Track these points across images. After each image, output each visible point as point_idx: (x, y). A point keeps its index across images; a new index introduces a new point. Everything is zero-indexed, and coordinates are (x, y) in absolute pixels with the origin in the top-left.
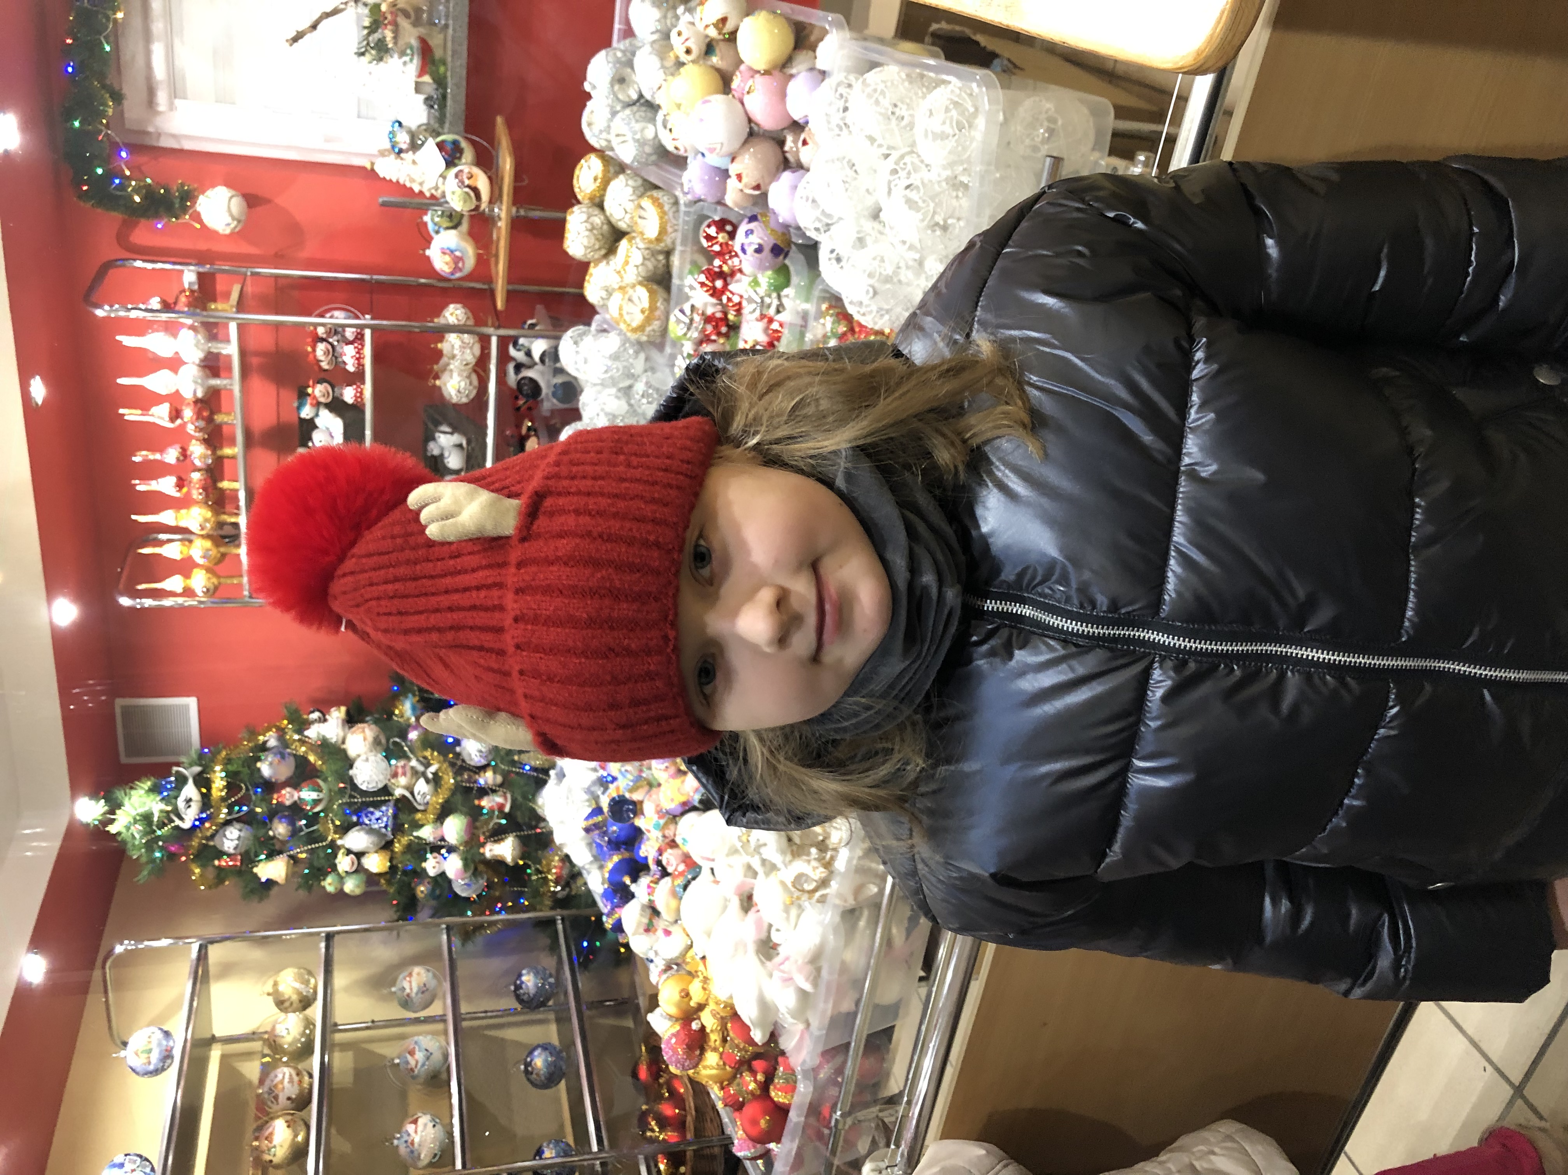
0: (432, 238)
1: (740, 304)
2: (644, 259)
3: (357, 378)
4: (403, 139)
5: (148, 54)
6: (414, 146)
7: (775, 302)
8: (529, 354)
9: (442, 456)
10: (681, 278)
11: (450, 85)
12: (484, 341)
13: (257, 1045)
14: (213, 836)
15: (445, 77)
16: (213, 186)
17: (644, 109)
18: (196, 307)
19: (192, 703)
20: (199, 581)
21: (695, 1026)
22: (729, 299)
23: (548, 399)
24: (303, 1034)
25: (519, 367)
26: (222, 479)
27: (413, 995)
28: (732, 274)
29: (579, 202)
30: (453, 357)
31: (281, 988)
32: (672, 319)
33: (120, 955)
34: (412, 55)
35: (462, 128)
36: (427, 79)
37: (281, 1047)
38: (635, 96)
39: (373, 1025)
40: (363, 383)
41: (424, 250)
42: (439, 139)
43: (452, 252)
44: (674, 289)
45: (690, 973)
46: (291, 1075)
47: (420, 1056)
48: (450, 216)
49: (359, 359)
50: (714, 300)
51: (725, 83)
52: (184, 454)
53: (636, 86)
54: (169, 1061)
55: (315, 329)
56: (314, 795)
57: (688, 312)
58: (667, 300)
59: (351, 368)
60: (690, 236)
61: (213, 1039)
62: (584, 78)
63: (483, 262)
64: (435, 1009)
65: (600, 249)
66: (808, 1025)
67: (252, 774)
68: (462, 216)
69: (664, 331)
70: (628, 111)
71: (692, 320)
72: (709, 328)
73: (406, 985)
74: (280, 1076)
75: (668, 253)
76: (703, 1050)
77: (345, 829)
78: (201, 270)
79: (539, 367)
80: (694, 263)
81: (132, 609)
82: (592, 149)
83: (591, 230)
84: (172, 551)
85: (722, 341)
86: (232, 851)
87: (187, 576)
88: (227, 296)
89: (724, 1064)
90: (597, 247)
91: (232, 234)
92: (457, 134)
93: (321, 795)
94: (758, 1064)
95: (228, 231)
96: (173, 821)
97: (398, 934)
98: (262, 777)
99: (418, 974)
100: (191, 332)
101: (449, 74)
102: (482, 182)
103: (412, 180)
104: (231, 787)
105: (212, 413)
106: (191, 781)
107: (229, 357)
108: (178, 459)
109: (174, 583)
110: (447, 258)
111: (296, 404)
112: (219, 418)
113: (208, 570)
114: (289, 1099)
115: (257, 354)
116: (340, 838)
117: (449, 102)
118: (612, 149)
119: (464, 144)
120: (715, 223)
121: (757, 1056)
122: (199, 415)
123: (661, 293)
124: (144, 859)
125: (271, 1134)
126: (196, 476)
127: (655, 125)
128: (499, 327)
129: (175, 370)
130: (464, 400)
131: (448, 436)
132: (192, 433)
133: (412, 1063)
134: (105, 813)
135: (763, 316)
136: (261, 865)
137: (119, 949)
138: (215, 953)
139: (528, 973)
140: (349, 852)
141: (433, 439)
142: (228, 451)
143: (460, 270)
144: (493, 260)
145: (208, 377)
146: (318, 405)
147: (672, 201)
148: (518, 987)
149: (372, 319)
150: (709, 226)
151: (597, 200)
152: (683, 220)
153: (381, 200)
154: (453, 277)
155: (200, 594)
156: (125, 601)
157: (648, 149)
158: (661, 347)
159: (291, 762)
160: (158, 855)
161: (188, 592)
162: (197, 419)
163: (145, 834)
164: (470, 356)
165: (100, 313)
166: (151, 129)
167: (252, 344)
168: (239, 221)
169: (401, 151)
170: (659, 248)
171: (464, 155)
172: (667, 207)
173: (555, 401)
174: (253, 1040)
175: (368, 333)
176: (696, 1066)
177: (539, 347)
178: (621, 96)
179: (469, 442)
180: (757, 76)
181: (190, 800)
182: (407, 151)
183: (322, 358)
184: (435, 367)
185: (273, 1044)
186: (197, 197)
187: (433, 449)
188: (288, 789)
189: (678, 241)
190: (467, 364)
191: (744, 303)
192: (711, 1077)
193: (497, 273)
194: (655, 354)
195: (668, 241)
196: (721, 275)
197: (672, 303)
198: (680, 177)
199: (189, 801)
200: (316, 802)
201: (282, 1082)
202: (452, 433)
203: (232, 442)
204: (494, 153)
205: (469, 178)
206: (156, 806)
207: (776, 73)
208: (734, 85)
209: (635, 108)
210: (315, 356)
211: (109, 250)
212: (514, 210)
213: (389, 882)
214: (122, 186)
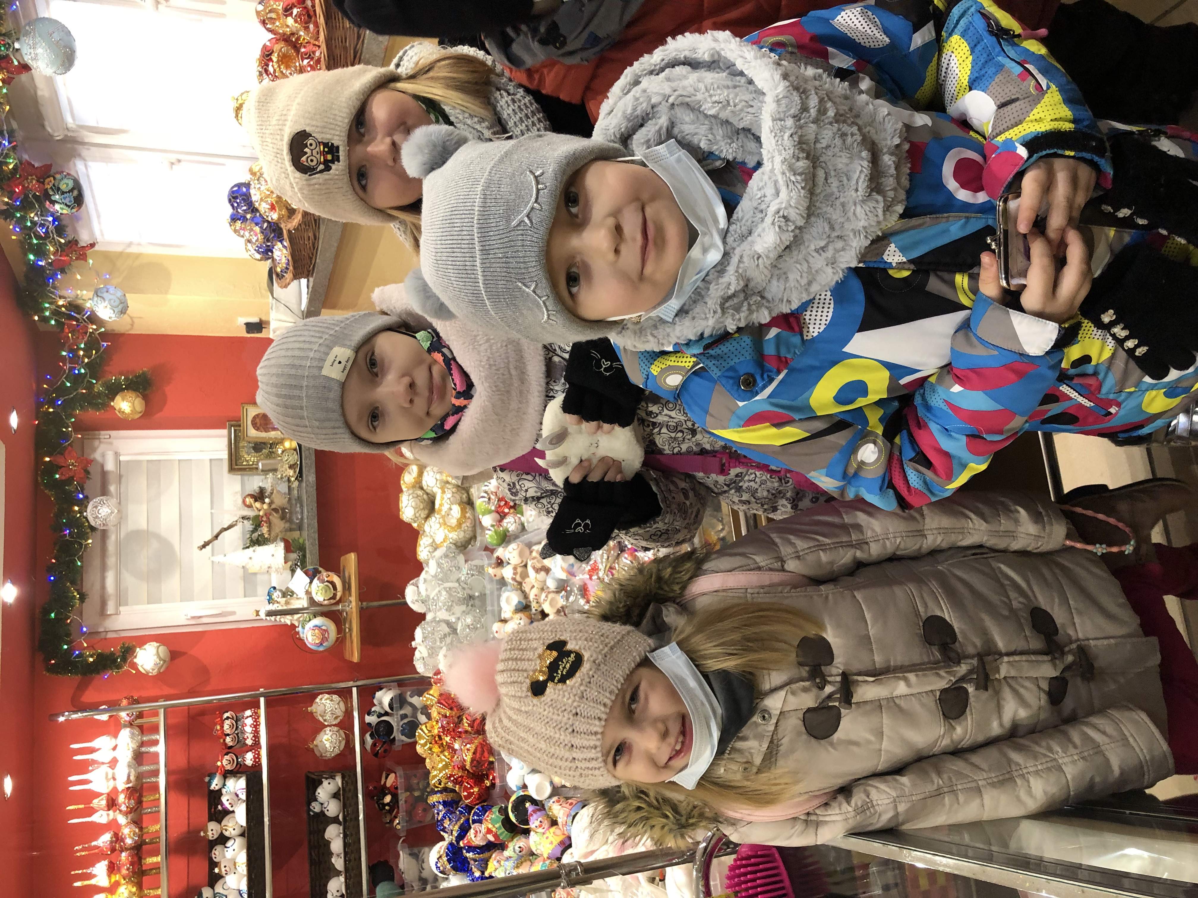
3: (255, 744)
4: (277, 595)
9: (322, 810)
16: (146, 644)
26: (145, 857)
29: (404, 491)
30: (325, 715)
40: (260, 747)
43: (319, 627)
59: (249, 740)
65: (423, 515)
68: (323, 605)
91: (159, 673)
95: (155, 673)
100: (128, 730)
119: (320, 568)
122: (130, 797)
128: (357, 678)
130: (337, 752)
141: (315, 798)
143: (325, 644)
144: (348, 635)
145: (138, 766)
146: (225, 774)
151: (417, 484)
171: (322, 572)
173: (402, 738)
179: (343, 784)
186: (134, 652)
205: (327, 577)
210: (223, 731)
212: (361, 604)
214: (80, 655)
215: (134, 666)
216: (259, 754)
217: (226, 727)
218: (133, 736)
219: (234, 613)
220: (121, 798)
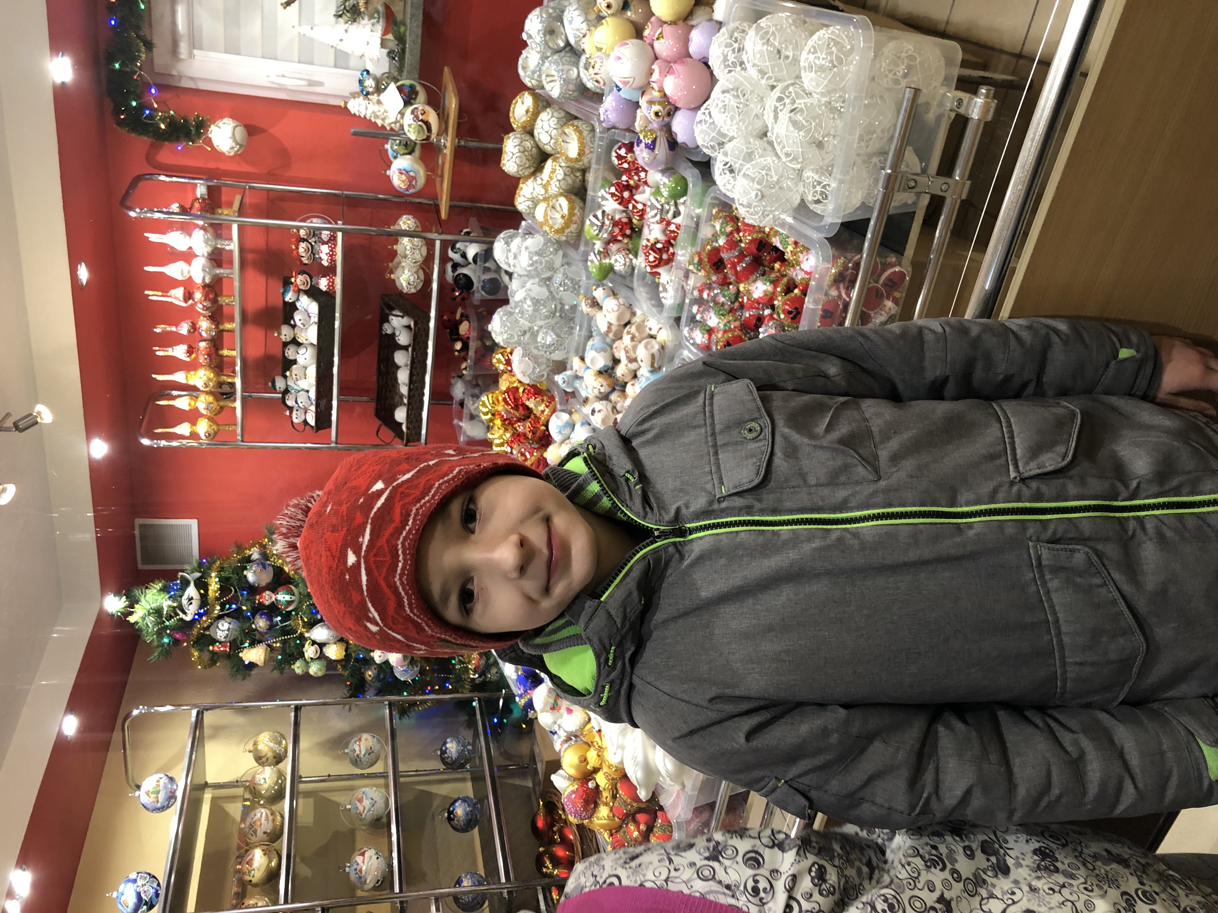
0: (391, 163)
1: (643, 210)
2: (565, 175)
3: (330, 271)
4: (370, 83)
5: (174, 13)
6: (379, 90)
7: (673, 209)
8: (464, 256)
9: (394, 334)
10: (595, 191)
11: (408, 41)
12: (430, 244)
13: (240, 791)
14: (208, 628)
15: (405, 35)
16: (222, 118)
17: (569, 54)
18: (207, 211)
19: (193, 524)
20: (203, 427)
21: (591, 785)
22: (634, 207)
23: (478, 291)
24: (277, 783)
25: (455, 266)
26: (222, 349)
27: (362, 756)
28: (637, 187)
29: (513, 130)
30: (405, 256)
31: (260, 747)
32: (588, 222)
33: (137, 717)
34: (379, 19)
35: (417, 76)
36: (390, 36)
37: (260, 793)
38: (562, 44)
39: (329, 778)
40: (335, 275)
41: (386, 171)
42: (399, 84)
43: (407, 172)
44: (589, 198)
45: (586, 743)
46: (266, 814)
47: (367, 803)
48: (406, 145)
49: (332, 254)
50: (621, 208)
51: (638, 32)
52: (194, 327)
53: (563, 37)
54: (173, 800)
55: (298, 231)
56: (288, 598)
57: (600, 217)
58: (583, 209)
59: (325, 263)
60: (603, 157)
61: (206, 785)
62: (522, 30)
63: (429, 181)
64: (378, 768)
65: (529, 167)
66: (684, 786)
67: (240, 580)
68: (415, 143)
69: (580, 232)
70: (556, 57)
71: (603, 223)
72: (617, 230)
73: (357, 748)
74: (259, 815)
75: (584, 171)
76: (596, 805)
77: (311, 625)
78: (210, 184)
79: (473, 266)
80: (605, 179)
81: (150, 448)
82: (525, 88)
83: (523, 152)
84: (183, 403)
85: (626, 241)
86: (223, 640)
87: (194, 423)
88: (230, 205)
89: (614, 816)
90: (527, 165)
91: (236, 155)
92: (413, 80)
93: (293, 598)
94: (641, 817)
95: (232, 154)
96: (178, 615)
97: (350, 709)
98: (247, 581)
99: (366, 740)
100: (202, 232)
101: (408, 33)
102: (432, 118)
103: (377, 117)
104: (224, 590)
105: (216, 296)
106: (192, 584)
107: (231, 251)
108: (189, 331)
109: (184, 429)
110: (404, 177)
111: (281, 291)
112: (224, 300)
113: (210, 419)
114: (265, 833)
115: (253, 251)
116: (307, 632)
117: (407, 55)
118: (543, 88)
119: (418, 88)
120: (624, 145)
121: (640, 810)
122: (206, 297)
123: (578, 203)
124: (155, 643)
125: (252, 860)
126: (202, 345)
127: (578, 68)
128: (442, 233)
129: (189, 262)
130: (413, 291)
131: (400, 318)
132: (201, 311)
133: (361, 808)
134: (126, 607)
135: (662, 220)
136: (245, 651)
137: (135, 712)
138: (209, 718)
139: (452, 741)
140: (314, 643)
141: (388, 321)
142: (228, 326)
143: (414, 187)
144: (438, 180)
145: (214, 267)
146: (299, 291)
147: (589, 129)
148: (443, 752)
149: (343, 224)
150: (620, 148)
151: (528, 128)
152: (599, 145)
153: (352, 130)
154: (407, 193)
155: (204, 438)
156: (146, 442)
157: (571, 87)
158: (576, 246)
159: (270, 570)
160: (166, 640)
161: (194, 436)
162: (205, 300)
163: (157, 624)
164: (419, 256)
165: (132, 214)
166: (174, 73)
167: (248, 244)
168: (241, 146)
169: (368, 93)
170: (577, 166)
171: (419, 97)
172: (585, 133)
173: (483, 293)
174: (237, 786)
175: (340, 235)
176: (590, 817)
177: (472, 250)
178: (550, 44)
179: (415, 325)
180: (665, 25)
181: (192, 598)
182: (373, 93)
183: (303, 255)
184: (390, 264)
185: (252, 789)
186: (209, 127)
187: (387, 329)
188: (268, 592)
189: (593, 161)
190: (415, 262)
191: (648, 210)
192: (602, 826)
193: (442, 190)
194: (571, 252)
195: (585, 160)
196: (628, 187)
197: (587, 211)
198: (598, 110)
199: (190, 599)
200: (289, 603)
201: (260, 819)
202: (402, 317)
203: (231, 319)
204: (442, 96)
205: (422, 114)
206: (166, 603)
207: (681, 23)
208: (646, 33)
209: (562, 54)
210: (298, 252)
211: (139, 167)
212: (457, 140)
213: (344, 667)
214: (151, 117)
215: (209, 142)
216: (333, 282)
217: (301, 250)
218: (206, 242)
219: (321, 84)
220: (198, 295)
